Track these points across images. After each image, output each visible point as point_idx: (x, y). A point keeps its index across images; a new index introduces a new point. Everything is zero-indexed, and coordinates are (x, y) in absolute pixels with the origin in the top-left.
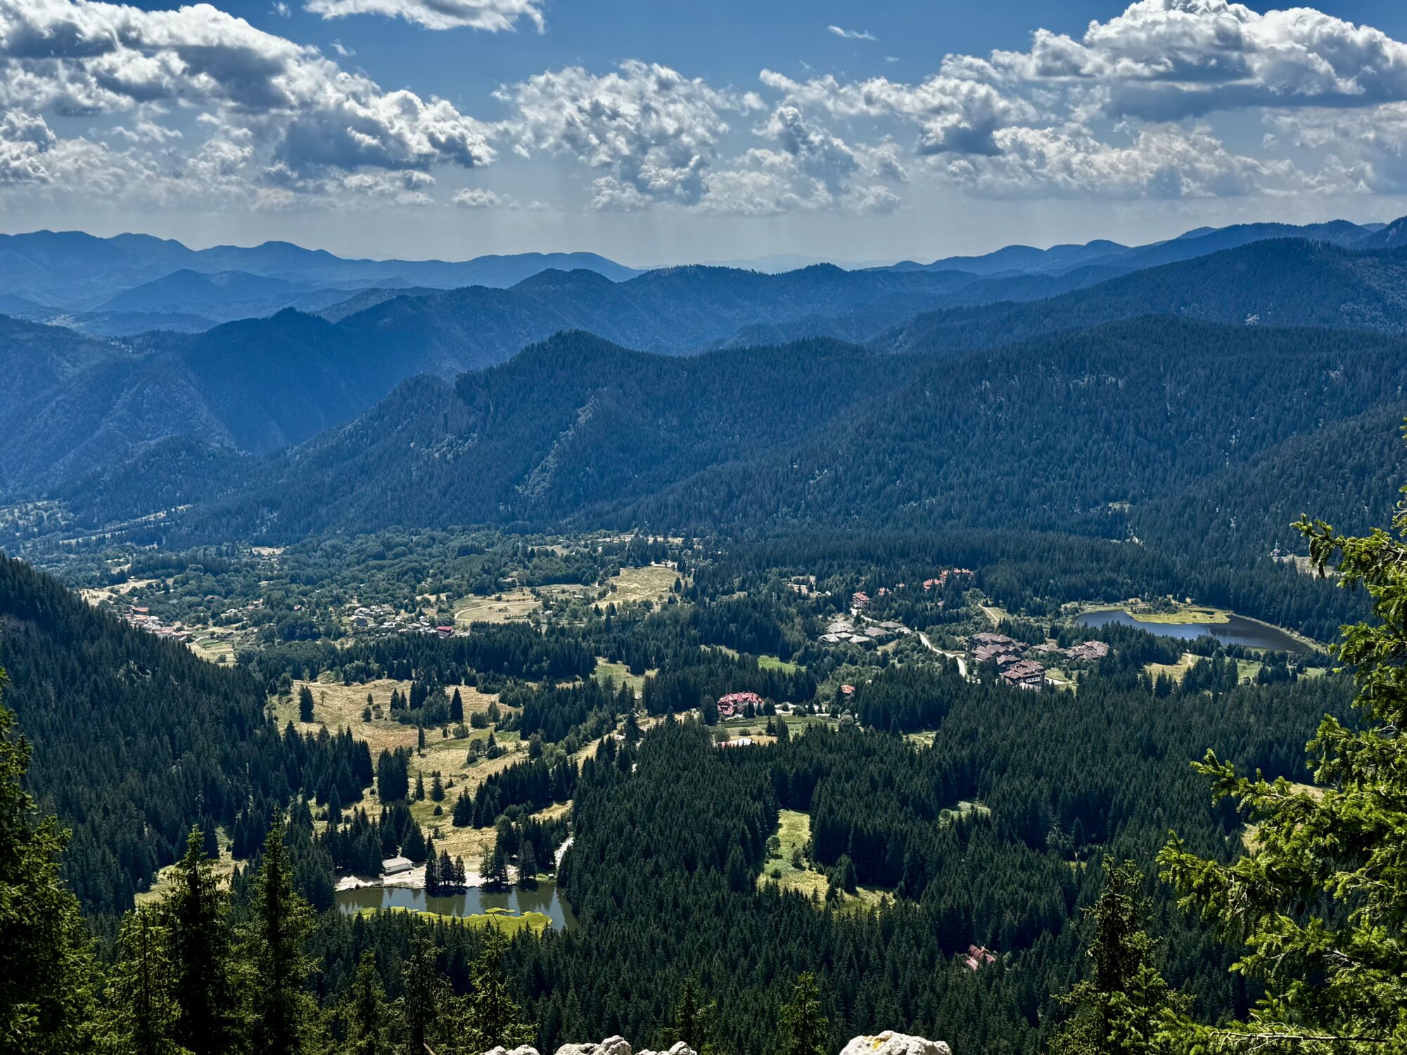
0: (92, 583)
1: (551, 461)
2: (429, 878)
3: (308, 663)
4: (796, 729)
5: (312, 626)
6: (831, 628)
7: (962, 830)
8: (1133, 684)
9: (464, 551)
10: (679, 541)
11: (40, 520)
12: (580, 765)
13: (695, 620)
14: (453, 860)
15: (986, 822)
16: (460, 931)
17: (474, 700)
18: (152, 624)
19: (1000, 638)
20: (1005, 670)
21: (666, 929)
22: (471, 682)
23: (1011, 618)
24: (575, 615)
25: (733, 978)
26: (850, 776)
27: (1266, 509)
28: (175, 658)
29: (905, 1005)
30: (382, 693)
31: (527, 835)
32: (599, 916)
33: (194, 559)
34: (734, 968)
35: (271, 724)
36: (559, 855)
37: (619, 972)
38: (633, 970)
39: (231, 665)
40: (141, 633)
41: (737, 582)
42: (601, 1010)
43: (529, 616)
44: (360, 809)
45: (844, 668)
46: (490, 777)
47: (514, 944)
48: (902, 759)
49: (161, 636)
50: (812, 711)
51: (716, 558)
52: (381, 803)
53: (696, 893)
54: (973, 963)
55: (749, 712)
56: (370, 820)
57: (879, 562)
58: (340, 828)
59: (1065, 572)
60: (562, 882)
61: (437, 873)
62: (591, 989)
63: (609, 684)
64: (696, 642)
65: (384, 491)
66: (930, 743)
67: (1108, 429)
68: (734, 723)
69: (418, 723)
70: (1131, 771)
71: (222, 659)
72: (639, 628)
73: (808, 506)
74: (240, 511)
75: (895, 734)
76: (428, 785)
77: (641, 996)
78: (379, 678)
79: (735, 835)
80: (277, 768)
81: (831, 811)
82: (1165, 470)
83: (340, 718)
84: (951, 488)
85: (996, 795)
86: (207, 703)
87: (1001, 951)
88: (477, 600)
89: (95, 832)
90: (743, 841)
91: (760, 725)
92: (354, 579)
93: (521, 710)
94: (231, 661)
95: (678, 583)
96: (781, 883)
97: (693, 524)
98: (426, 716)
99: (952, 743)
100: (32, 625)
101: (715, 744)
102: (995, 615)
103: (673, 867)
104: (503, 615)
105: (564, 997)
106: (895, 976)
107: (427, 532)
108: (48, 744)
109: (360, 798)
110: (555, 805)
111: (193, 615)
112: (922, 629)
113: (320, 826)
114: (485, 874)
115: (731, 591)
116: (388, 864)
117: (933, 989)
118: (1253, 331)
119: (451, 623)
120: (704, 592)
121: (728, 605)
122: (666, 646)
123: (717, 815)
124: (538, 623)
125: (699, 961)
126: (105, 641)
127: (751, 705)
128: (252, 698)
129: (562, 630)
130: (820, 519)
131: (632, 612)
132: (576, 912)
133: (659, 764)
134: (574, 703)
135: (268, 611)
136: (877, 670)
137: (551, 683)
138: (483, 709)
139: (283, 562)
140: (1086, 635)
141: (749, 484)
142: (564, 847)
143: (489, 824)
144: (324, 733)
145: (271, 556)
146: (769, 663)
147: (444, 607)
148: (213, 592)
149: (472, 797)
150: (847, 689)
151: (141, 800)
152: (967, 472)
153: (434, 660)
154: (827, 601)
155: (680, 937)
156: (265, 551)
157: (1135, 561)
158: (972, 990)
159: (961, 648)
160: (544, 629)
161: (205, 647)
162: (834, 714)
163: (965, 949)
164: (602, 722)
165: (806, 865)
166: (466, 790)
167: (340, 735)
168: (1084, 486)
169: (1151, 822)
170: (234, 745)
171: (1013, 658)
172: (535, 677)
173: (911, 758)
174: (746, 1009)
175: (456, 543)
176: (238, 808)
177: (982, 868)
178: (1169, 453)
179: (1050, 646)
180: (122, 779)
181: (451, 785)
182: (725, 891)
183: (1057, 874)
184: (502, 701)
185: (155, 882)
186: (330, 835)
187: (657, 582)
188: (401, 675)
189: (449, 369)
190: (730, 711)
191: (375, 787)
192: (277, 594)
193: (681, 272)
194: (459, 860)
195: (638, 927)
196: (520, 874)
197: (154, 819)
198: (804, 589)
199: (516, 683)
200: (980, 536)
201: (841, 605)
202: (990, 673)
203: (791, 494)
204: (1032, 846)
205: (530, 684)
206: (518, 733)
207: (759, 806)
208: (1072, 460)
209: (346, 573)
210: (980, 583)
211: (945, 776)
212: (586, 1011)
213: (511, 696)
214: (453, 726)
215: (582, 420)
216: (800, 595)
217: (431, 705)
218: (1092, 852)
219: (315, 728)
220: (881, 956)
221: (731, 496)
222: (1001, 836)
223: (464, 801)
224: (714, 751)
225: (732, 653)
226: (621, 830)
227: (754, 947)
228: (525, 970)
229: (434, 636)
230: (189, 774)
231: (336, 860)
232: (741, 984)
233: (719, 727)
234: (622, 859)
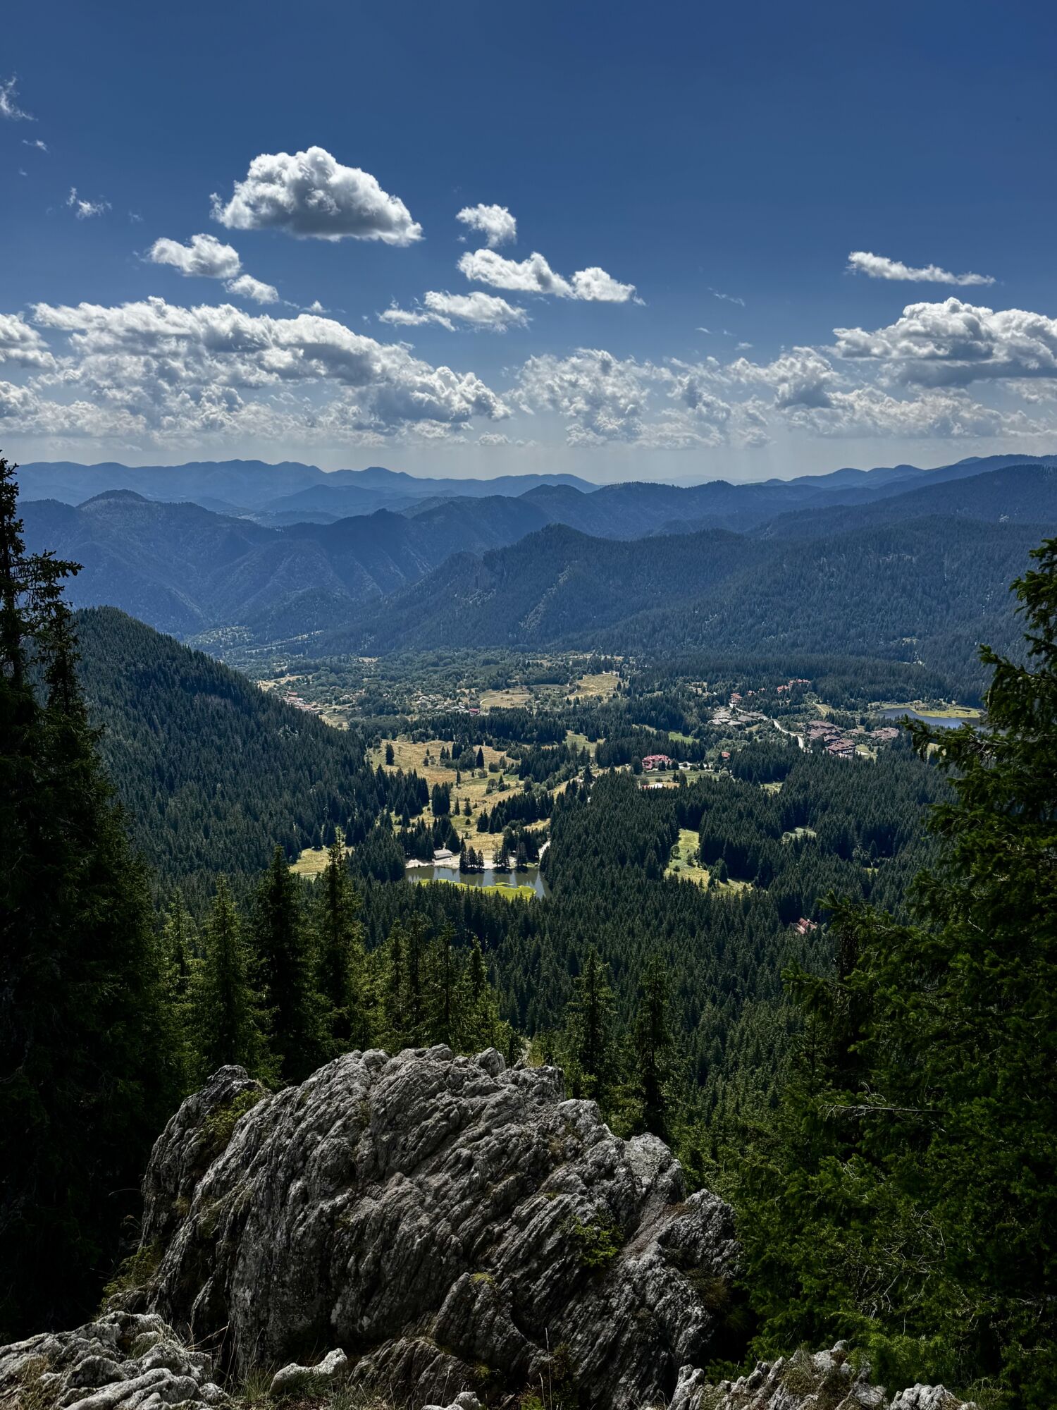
0: (264, 677)
1: (541, 607)
2: (462, 862)
3: (391, 729)
4: (692, 779)
5: (393, 706)
6: (716, 716)
7: (797, 846)
8: (914, 756)
9: (487, 662)
10: (620, 658)
11: (234, 639)
12: (555, 797)
13: (629, 709)
14: (477, 852)
15: (814, 841)
16: (480, 896)
17: (491, 755)
18: (299, 703)
19: (828, 724)
20: (829, 745)
21: (606, 900)
22: (489, 744)
23: (834, 712)
24: (554, 704)
25: (648, 932)
26: (725, 810)
27: (1008, 644)
28: (312, 724)
29: (757, 954)
30: (435, 749)
31: (522, 839)
32: (565, 891)
33: (324, 664)
34: (648, 925)
35: (368, 766)
36: (541, 852)
37: (576, 924)
38: (584, 924)
39: (345, 730)
40: (292, 708)
41: (656, 685)
42: (565, 948)
43: (526, 704)
44: (421, 819)
45: (724, 741)
46: (500, 802)
47: (513, 905)
48: (759, 799)
49: (304, 710)
50: (702, 768)
51: (643, 670)
52: (434, 816)
53: (625, 878)
54: (802, 929)
55: (662, 767)
56: (427, 826)
57: (748, 674)
58: (409, 830)
59: (872, 682)
60: (543, 868)
61: (467, 860)
62: (559, 934)
63: (574, 747)
64: (629, 723)
65: (438, 624)
66: (778, 790)
67: (904, 590)
68: (653, 774)
69: (456, 768)
70: (910, 812)
71: (340, 726)
72: (594, 713)
73: (704, 637)
74: (352, 635)
75: (755, 784)
76: (462, 807)
78: (434, 739)
79: (651, 843)
80: (371, 792)
81: (713, 831)
82: (942, 617)
83: (410, 763)
84: (798, 627)
85: (820, 824)
86: (331, 751)
87: (820, 922)
88: (494, 693)
89: (264, 827)
90: (656, 847)
91: (669, 775)
92: (419, 678)
93: (519, 762)
94: (345, 727)
95: (619, 685)
96: (679, 875)
97: (630, 648)
98: (462, 764)
99: (792, 791)
100: (229, 701)
101: (640, 787)
102: (824, 710)
103: (611, 862)
104: (510, 702)
105: (543, 939)
106: (751, 936)
107: (464, 650)
108: (237, 773)
109: (421, 812)
110: (539, 821)
111: (323, 698)
112: (775, 717)
113: (397, 829)
114: (496, 862)
115: (652, 691)
116: (437, 853)
117: (775, 944)
118: (1004, 526)
119: (478, 707)
120: (635, 691)
121: (651, 700)
122: (611, 725)
123: (640, 831)
124: (531, 708)
125: (626, 921)
126: (271, 712)
127: (663, 763)
128: (357, 750)
129: (546, 714)
130: (711, 646)
131: (590, 703)
132: (551, 887)
133: (605, 798)
134: (553, 758)
135: (368, 697)
136: (747, 743)
137: (539, 745)
138: (496, 761)
139: (377, 667)
140: (884, 724)
141: (666, 623)
142: (544, 847)
143: (499, 831)
144: (400, 773)
145: (370, 663)
146: (675, 737)
147: (474, 697)
148: (335, 684)
149: (489, 815)
150: (725, 754)
151: (292, 809)
152: (809, 617)
153: (466, 730)
154: (714, 698)
155: (614, 906)
156: (367, 660)
157: (919, 676)
158: (799, 946)
159: (801, 730)
160: (535, 712)
161: (330, 718)
162: (716, 770)
163: (797, 920)
164: (570, 771)
165: (695, 863)
166: (485, 810)
167: (410, 774)
168: (887, 627)
169: (922, 844)
170: (346, 778)
171: (834, 737)
172: (529, 741)
173: (766, 800)
175: (482, 657)
176: (349, 816)
177: (809, 870)
178: (944, 606)
179: (860, 730)
180: (281, 796)
181: (476, 806)
182: (644, 878)
183: (859, 875)
184: (508, 755)
185: (300, 858)
186: (403, 834)
187: (606, 684)
188: (447, 738)
189: (480, 548)
190: (650, 766)
191: (430, 806)
192: (373, 687)
193: (627, 487)
194: (480, 852)
195: (589, 898)
196: (518, 862)
197: (300, 821)
198: (700, 691)
199: (517, 745)
200: (817, 658)
201: (723, 701)
202: (818, 747)
203: (693, 630)
204: (843, 858)
205: (525, 746)
206: (518, 776)
207: (667, 826)
208: (879, 610)
209: (415, 674)
210: (815, 690)
211: (788, 811)
212: (555, 948)
213: (513, 753)
214: (478, 770)
215: (561, 581)
216: (697, 695)
217: (465, 757)
218: (882, 862)
219: (395, 769)
220: (742, 923)
221: (654, 630)
222: (823, 850)
223: (484, 817)
224: (639, 791)
225: (652, 730)
226: (579, 837)
227: (661, 913)
228: (519, 921)
229: (467, 715)
230: (320, 794)
231: (406, 849)
232: (653, 936)
233: (643, 776)
234: (580, 856)
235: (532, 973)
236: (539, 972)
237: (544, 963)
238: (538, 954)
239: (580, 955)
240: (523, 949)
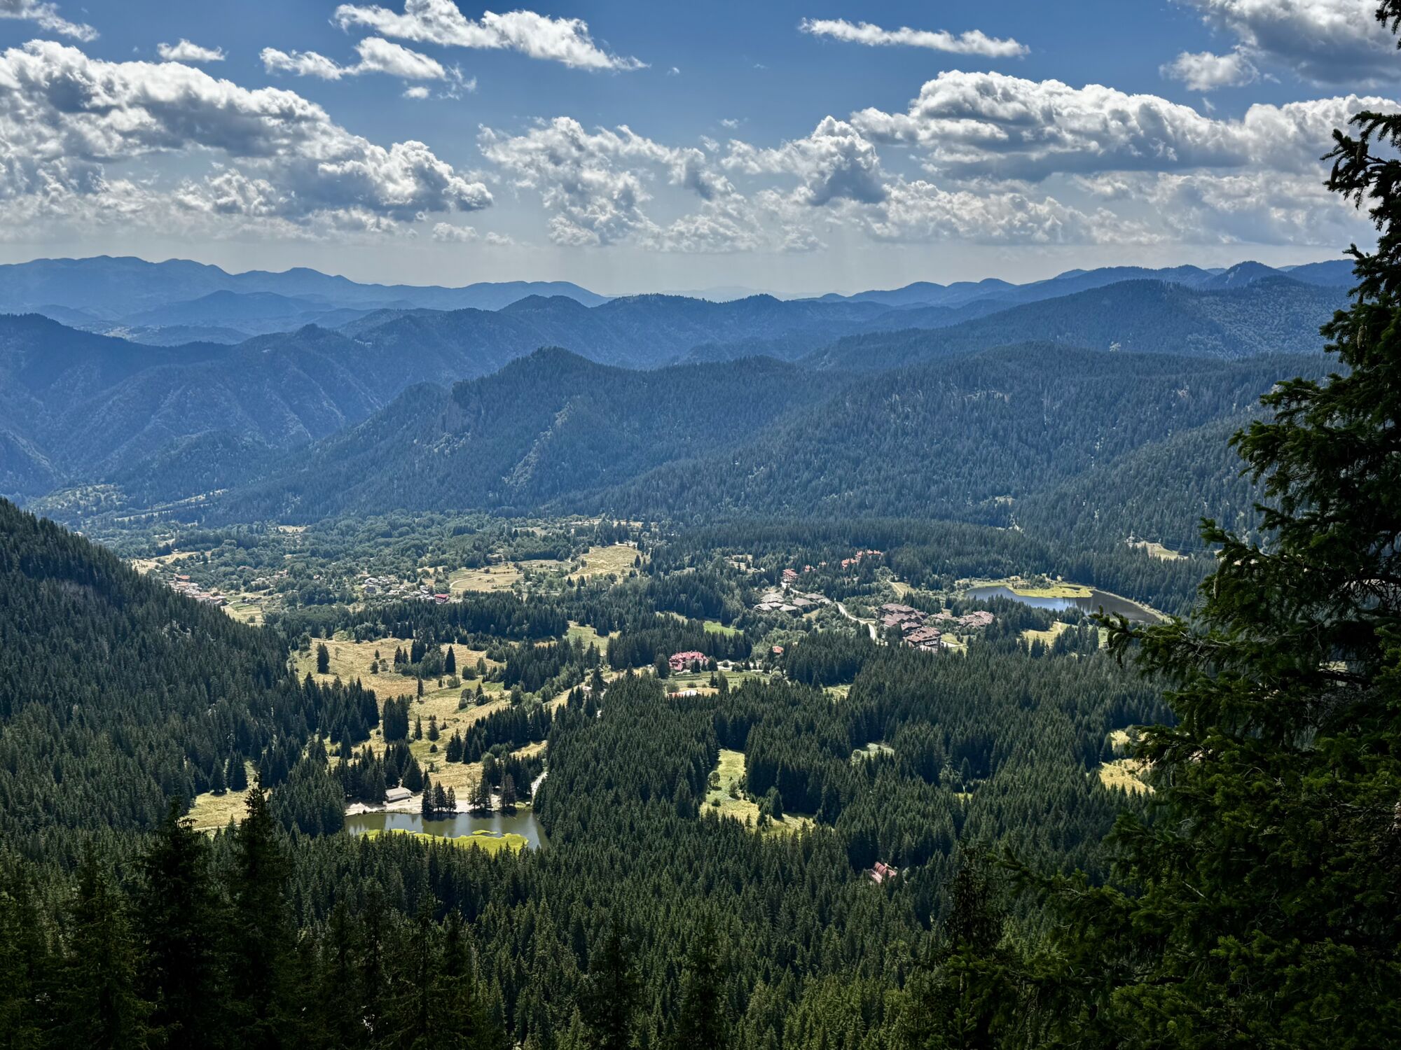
0: (141, 554)
1: (532, 457)
2: (426, 806)
3: (325, 624)
4: (735, 682)
5: (328, 592)
6: (765, 599)
7: (871, 768)
8: (1013, 647)
9: (459, 531)
10: (639, 524)
11: (98, 501)
12: (554, 711)
13: (651, 591)
14: (446, 790)
15: (892, 761)
16: (451, 850)
17: (465, 656)
18: (192, 590)
19: (906, 608)
20: (908, 634)
21: (623, 848)
22: (463, 641)
23: (913, 592)
24: (551, 585)
25: (679, 890)
26: (778, 722)
27: (1124, 504)
28: (211, 619)
29: (821, 912)
30: (387, 650)
31: (508, 770)
32: (567, 838)
33: (229, 536)
34: (680, 881)
35: (292, 675)
36: (535, 786)
37: (583, 884)
38: (594, 882)
39: (259, 625)
40: (182, 597)
41: (687, 559)
42: (568, 917)
43: (512, 586)
44: (367, 747)
45: (775, 632)
46: (478, 721)
47: (496, 861)
48: (822, 708)
49: (200, 600)
50: (748, 668)
51: (669, 539)
52: (386, 741)
53: (649, 818)
54: (878, 877)
55: (696, 668)
56: (376, 756)
57: (805, 544)
58: (350, 763)
59: (959, 554)
60: (537, 809)
61: (432, 801)
62: (560, 898)
63: (579, 644)
64: (652, 609)
65: (391, 480)
66: (845, 695)
67: (995, 435)
68: (683, 677)
69: (417, 675)
70: (1010, 719)
71: (252, 620)
72: (605, 597)
73: (747, 496)
74: (269, 495)
75: (816, 687)
76: (426, 727)
77: (601, 904)
78: (385, 637)
79: (683, 770)
80: (297, 712)
81: (763, 751)
82: (1042, 470)
83: (352, 670)
84: (866, 483)
85: (899, 738)
86: (239, 657)
87: (901, 867)
88: (469, 572)
89: (141, 765)
90: (689, 775)
91: (705, 678)
92: (365, 553)
93: (504, 665)
94: (259, 622)
95: (638, 560)
96: (720, 811)
97: (651, 511)
98: (425, 669)
99: (863, 695)
100: (90, 589)
101: (667, 695)
102: (901, 589)
103: (630, 797)
104: (490, 585)
105: (537, 905)
106: (813, 888)
107: (427, 515)
108: (103, 690)
109: (368, 737)
110: (532, 745)
111: (227, 582)
112: (840, 600)
113: (334, 762)
114: (472, 802)
115: (682, 567)
116: (390, 793)
117: (844, 899)
118: (1115, 357)
119: (447, 591)
120: (659, 568)
121: (680, 579)
122: (627, 613)
123: (668, 754)
124: (520, 592)
125: (650, 875)
126: (151, 604)
127: (697, 663)
128: (277, 653)
129: (540, 599)
130: (757, 508)
131: (599, 583)
132: (548, 834)
133: (621, 711)
134: (550, 659)
135: (292, 579)
136: (804, 634)
137: (530, 642)
138: (473, 664)
139: (305, 538)
140: (975, 607)
141: (698, 478)
142: (539, 781)
143: (477, 760)
144: (337, 683)
145: (294, 534)
146: (712, 627)
147: (441, 578)
148: (244, 563)
149: (463, 737)
150: (777, 649)
151: (182, 738)
152: (879, 470)
153: (431, 622)
154: (761, 576)
156: (290, 529)
157: (1016, 546)
158: (876, 900)
159: (872, 616)
160: (525, 597)
161: (237, 609)
162: (766, 670)
163: (872, 866)
164: (573, 675)
165: (741, 795)
166: (457, 732)
167: (352, 685)
168: (976, 483)
169: (1026, 761)
170: (261, 693)
171: (914, 625)
172: (517, 637)
173: (830, 708)
174: (689, 915)
175: (452, 524)
176: (264, 745)
177: (887, 799)
178: (1045, 456)
179: (946, 614)
180: (165, 720)
181: (444, 727)
182: (673, 817)
183: (949, 804)
184: (489, 657)
185: (194, 806)
186: (342, 769)
187: (620, 559)
188: (403, 634)
189: (448, 378)
190: (680, 667)
191: (381, 728)
192: (299, 566)
193: (644, 299)
194: (451, 790)
195: (600, 847)
196: (502, 802)
197: (193, 755)
198: (743, 567)
199: (500, 643)
200: (889, 522)
201: (773, 579)
202: (895, 637)
203: (733, 486)
204: (928, 780)
205: (513, 643)
206: (502, 684)
207: (703, 746)
208: (965, 461)
209: (358, 548)
210: (889, 564)
211: (857, 723)
212: (555, 918)
213: (496, 653)
214: (447, 678)
215: (558, 422)
216: (739, 571)
217: (429, 660)
218: (977, 786)
219: (330, 679)
220: (802, 871)
221: (683, 487)
222: (903, 773)
223: (455, 742)
224: (666, 701)
225: (682, 619)
226: (587, 765)
227: (696, 864)
228: (504, 883)
229: (432, 602)
230: (222, 716)
231: (346, 790)
232: (686, 894)
233: (670, 680)
234: (587, 790)
235: (523, 954)
236: (533, 951)
237: (539, 939)
238: (531, 928)
239: (588, 926)
240: (510, 921)
